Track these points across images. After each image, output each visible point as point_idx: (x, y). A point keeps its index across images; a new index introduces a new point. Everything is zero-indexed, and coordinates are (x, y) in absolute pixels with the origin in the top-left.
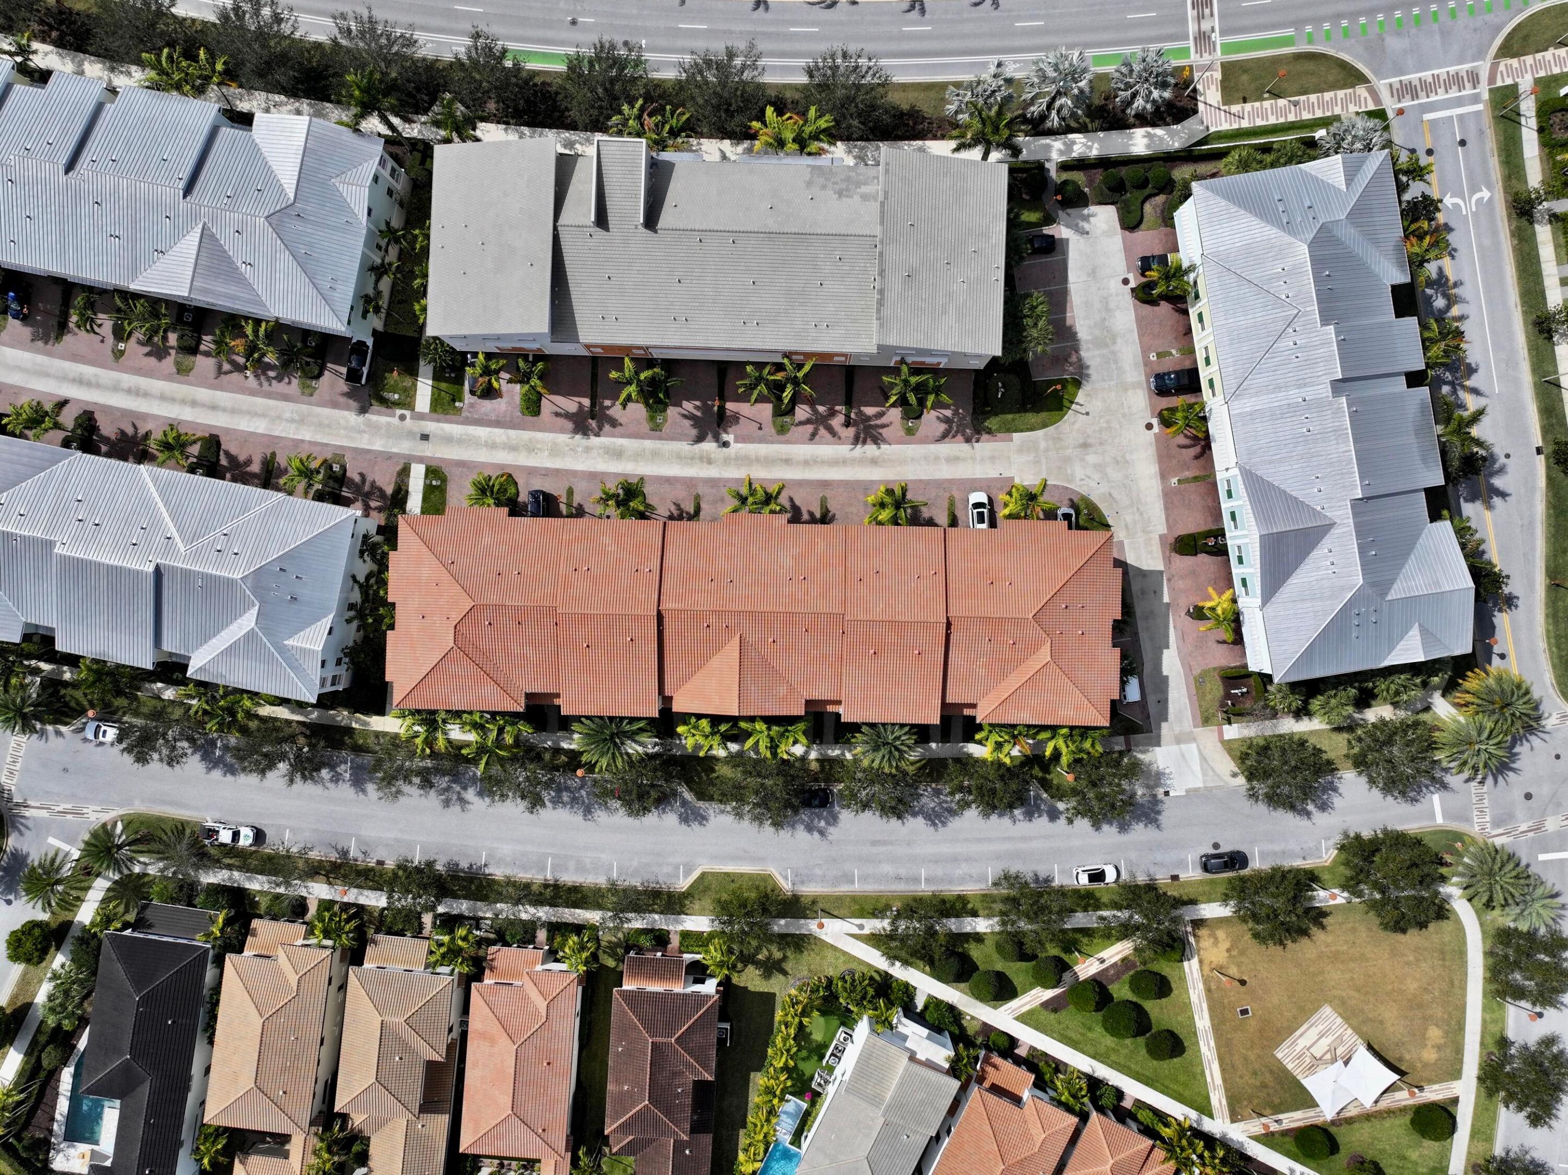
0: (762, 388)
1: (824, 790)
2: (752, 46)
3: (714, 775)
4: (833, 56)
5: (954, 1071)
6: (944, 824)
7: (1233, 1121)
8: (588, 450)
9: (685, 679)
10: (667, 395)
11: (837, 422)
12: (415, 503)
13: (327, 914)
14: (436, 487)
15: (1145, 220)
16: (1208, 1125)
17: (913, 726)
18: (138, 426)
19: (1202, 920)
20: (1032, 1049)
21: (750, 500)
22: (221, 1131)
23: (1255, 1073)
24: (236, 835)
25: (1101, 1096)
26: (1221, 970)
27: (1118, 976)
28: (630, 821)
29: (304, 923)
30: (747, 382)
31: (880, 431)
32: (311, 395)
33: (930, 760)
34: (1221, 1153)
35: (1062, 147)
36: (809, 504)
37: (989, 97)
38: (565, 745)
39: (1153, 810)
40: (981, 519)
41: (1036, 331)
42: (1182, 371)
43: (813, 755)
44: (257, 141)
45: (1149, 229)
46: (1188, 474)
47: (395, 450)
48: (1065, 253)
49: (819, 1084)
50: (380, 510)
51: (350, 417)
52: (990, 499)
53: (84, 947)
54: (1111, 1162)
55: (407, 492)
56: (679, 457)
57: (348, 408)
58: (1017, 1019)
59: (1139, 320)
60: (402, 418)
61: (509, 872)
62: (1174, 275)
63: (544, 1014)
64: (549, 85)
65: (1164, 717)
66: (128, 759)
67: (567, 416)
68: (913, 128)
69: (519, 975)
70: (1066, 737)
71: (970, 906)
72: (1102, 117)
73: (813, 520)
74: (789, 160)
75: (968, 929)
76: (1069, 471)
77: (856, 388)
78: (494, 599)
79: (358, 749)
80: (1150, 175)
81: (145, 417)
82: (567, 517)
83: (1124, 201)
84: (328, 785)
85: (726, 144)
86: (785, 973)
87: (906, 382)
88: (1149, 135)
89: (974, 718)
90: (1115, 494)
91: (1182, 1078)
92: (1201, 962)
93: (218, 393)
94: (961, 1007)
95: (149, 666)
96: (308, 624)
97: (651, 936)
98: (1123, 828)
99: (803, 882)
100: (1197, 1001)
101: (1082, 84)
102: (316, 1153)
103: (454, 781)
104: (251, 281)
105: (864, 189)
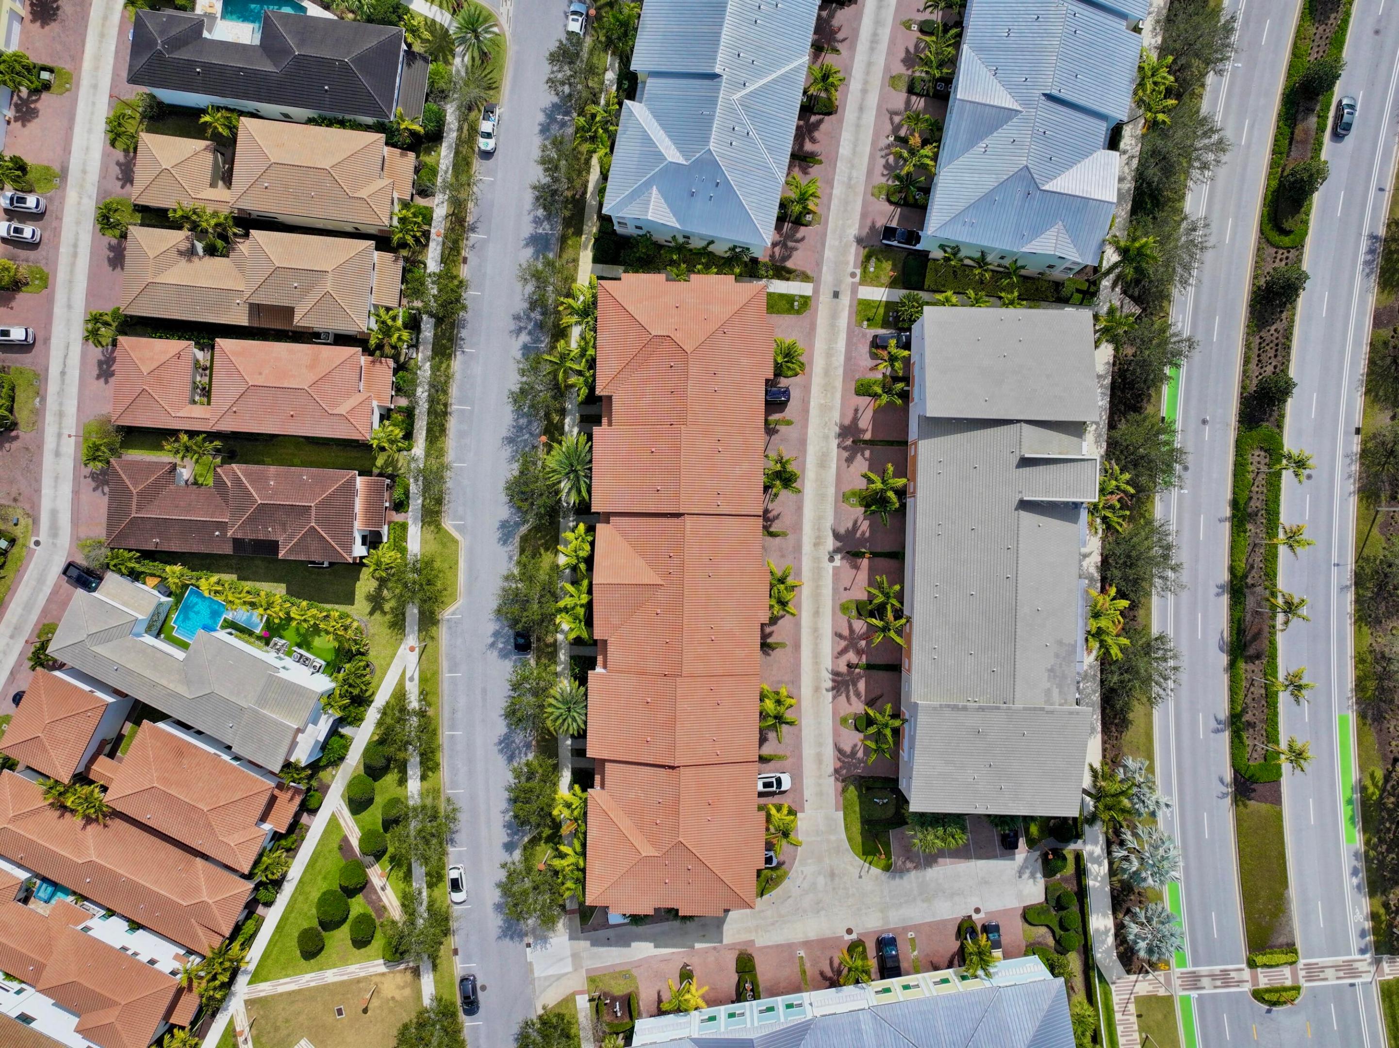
0: (880, 599)
1: (530, 648)
2: (1182, 587)
3: (542, 551)
4: (1175, 657)
5: (288, 766)
6: (501, 751)
7: (246, 1002)
8: (826, 437)
9: (624, 534)
10: (873, 512)
11: (852, 657)
12: (779, 287)
13: (419, 220)
14: (792, 306)
15: (1033, 928)
16: (242, 981)
17: (585, 731)
18: (845, 43)
19: (419, 975)
20: (308, 828)
21: (782, 587)
22: (233, 130)
23: (287, 1021)
24: (488, 135)
25: (267, 889)
26: (375, 992)
27: (370, 902)
28: (502, 485)
29: (412, 195)
30: (886, 585)
31: (844, 695)
32: (873, 195)
33: (556, 739)
34: (218, 996)
35: (1096, 854)
36: (780, 633)
37: (1138, 797)
38: (567, 420)
39: (514, 933)
40: (766, 785)
41: (933, 838)
42: (898, 961)
43: (560, 637)
44: (1095, 155)
45: (1024, 931)
46: (808, 965)
47: (825, 269)
48: (1002, 857)
49: (276, 644)
50: (772, 256)
51: (853, 229)
52: (784, 792)
53: (391, 9)
54: (210, 902)
55: (788, 279)
56: (820, 518)
57: (861, 227)
58: (333, 815)
59: (944, 922)
60: (853, 275)
61: (458, 376)
62: (982, 959)
63: (335, 412)
64: (1149, 401)
65: (595, 943)
66: (553, 46)
67: (855, 420)
68: (1112, 723)
69: (369, 387)
70: (576, 865)
71: (430, 774)
72: (1123, 890)
73: (764, 636)
74: (1081, 623)
75: (410, 772)
76: (810, 861)
77: (881, 674)
78: (693, 370)
79: (563, 239)
80: (1072, 933)
81: (853, 48)
82: (766, 421)
83: (1048, 910)
84: (532, 215)
85: (1096, 558)
86: (371, 613)
87: (886, 725)
88: (1107, 931)
89: (592, 787)
90: (790, 901)
91: (283, 958)
92: (383, 974)
93: (874, 113)
94: (343, 766)
95: (633, 67)
96: (670, 206)
97: (403, 497)
98: (498, 907)
99: (450, 628)
100: (349, 971)
101: (1150, 881)
102: (215, 214)
103: (536, 324)
104: (971, 151)
105: (1055, 692)
